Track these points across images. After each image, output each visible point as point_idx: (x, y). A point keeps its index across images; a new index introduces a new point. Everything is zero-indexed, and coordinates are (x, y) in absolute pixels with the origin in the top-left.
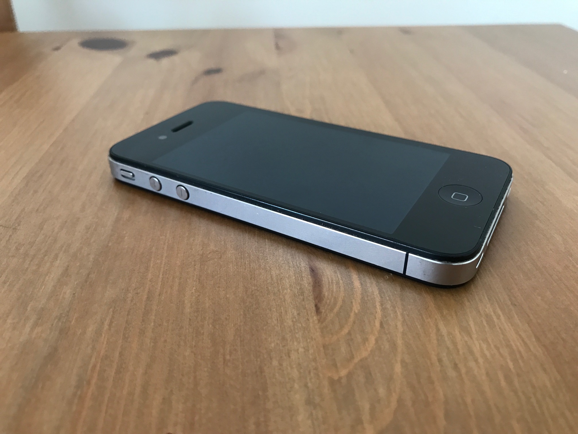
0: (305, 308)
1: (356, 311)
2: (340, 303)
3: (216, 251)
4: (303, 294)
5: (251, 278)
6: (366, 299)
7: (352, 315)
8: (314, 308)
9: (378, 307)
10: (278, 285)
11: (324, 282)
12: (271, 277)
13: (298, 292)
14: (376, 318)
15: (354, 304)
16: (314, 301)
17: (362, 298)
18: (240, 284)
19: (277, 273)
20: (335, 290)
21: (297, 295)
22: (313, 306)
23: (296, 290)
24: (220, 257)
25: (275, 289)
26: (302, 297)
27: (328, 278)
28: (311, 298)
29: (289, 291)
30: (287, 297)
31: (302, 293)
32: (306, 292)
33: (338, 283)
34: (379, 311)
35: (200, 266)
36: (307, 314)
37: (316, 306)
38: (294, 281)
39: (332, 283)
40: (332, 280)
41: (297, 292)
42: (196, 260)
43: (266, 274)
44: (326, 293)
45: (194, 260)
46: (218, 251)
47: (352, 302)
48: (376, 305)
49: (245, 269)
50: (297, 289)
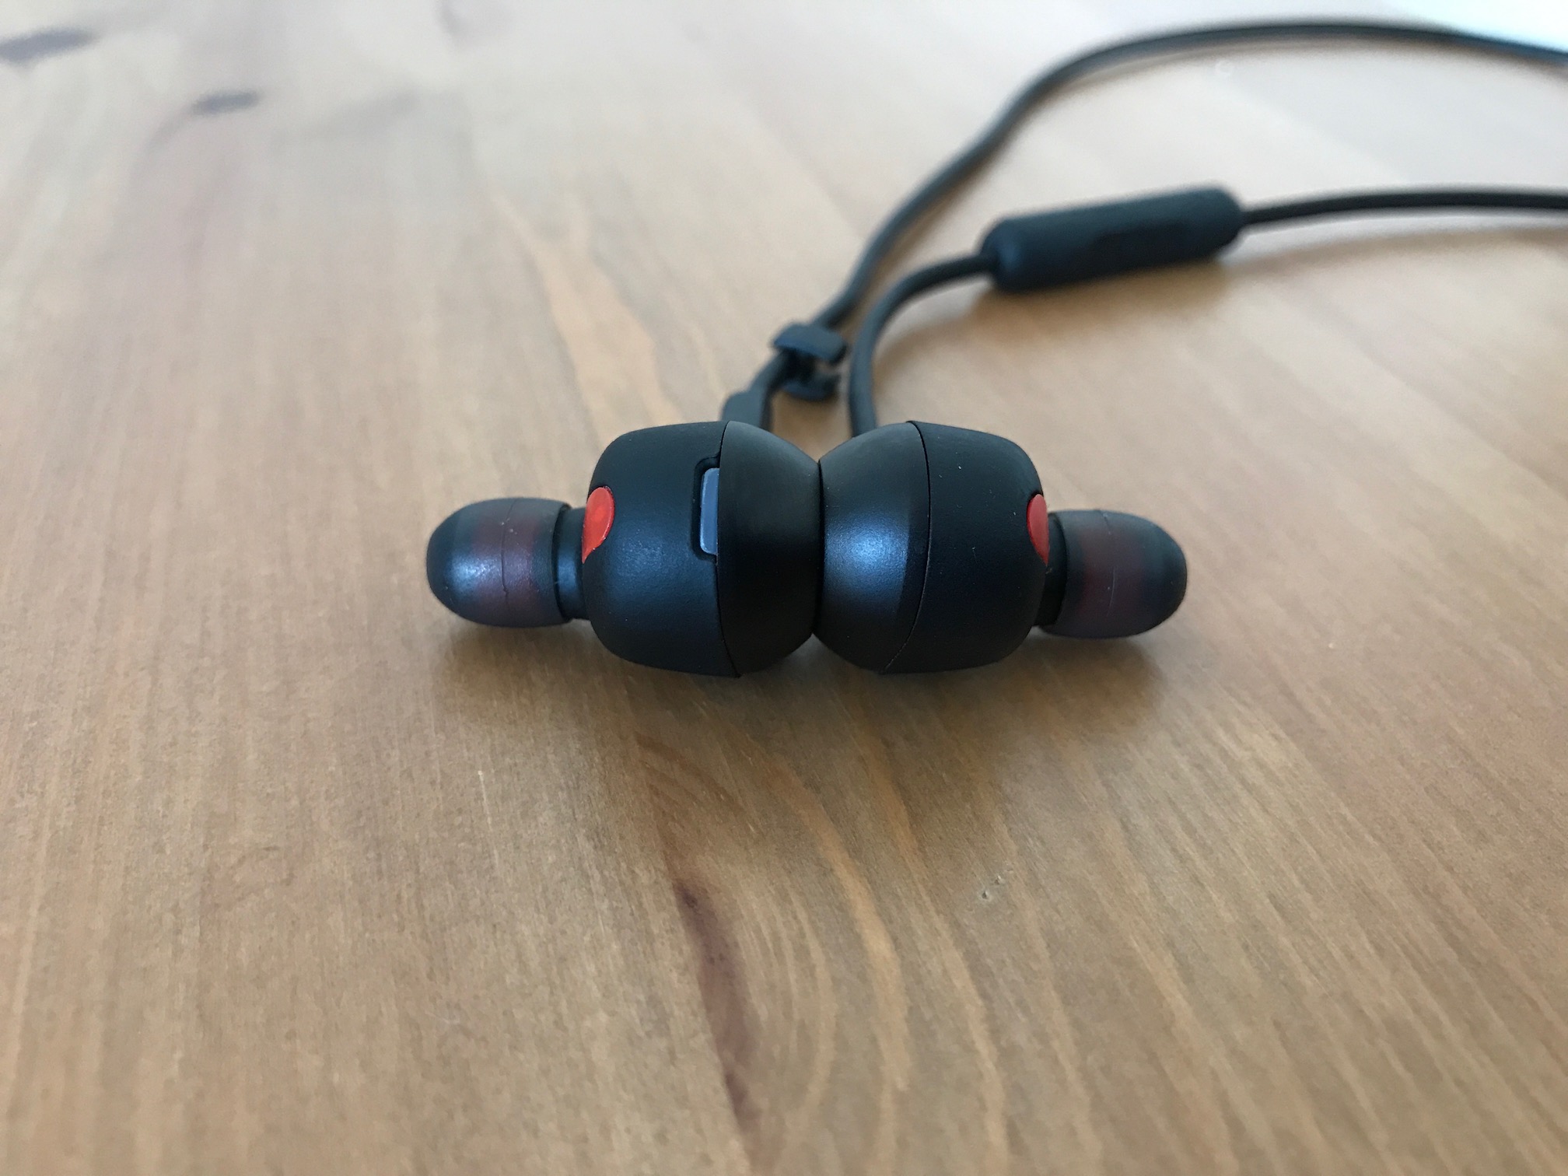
0: (683, 1101)
1: (901, 1085)
2: (825, 1051)
3: (268, 849)
4: (668, 1028)
5: (431, 969)
6: (928, 1015)
7: (886, 1102)
8: (723, 1096)
9: (983, 1047)
10: (552, 993)
11: (743, 953)
12: (519, 955)
13: (641, 1020)
14: (983, 1108)
15: (883, 1044)
16: (716, 1059)
17: (911, 1009)
18: (384, 1010)
19: (541, 931)
20: (795, 990)
21: (642, 1034)
22: (718, 1082)
23: (634, 1012)
24: (285, 876)
25: (542, 1018)
26: (662, 1044)
27: (758, 930)
28: (703, 1040)
29: (603, 1017)
30: (600, 1052)
31: (661, 1024)
32: (677, 1012)
33: (802, 952)
34: (989, 1065)
35: (201, 934)
36: (699, 1131)
37: (730, 1081)
38: (621, 962)
39: (779, 953)
40: (776, 938)
41: (637, 1021)
42: (182, 905)
43: (496, 945)
44: (761, 1008)
45: (170, 905)
46: (275, 848)
47: (874, 1040)
48: (973, 1042)
49: (402, 929)
50: (638, 1002)
